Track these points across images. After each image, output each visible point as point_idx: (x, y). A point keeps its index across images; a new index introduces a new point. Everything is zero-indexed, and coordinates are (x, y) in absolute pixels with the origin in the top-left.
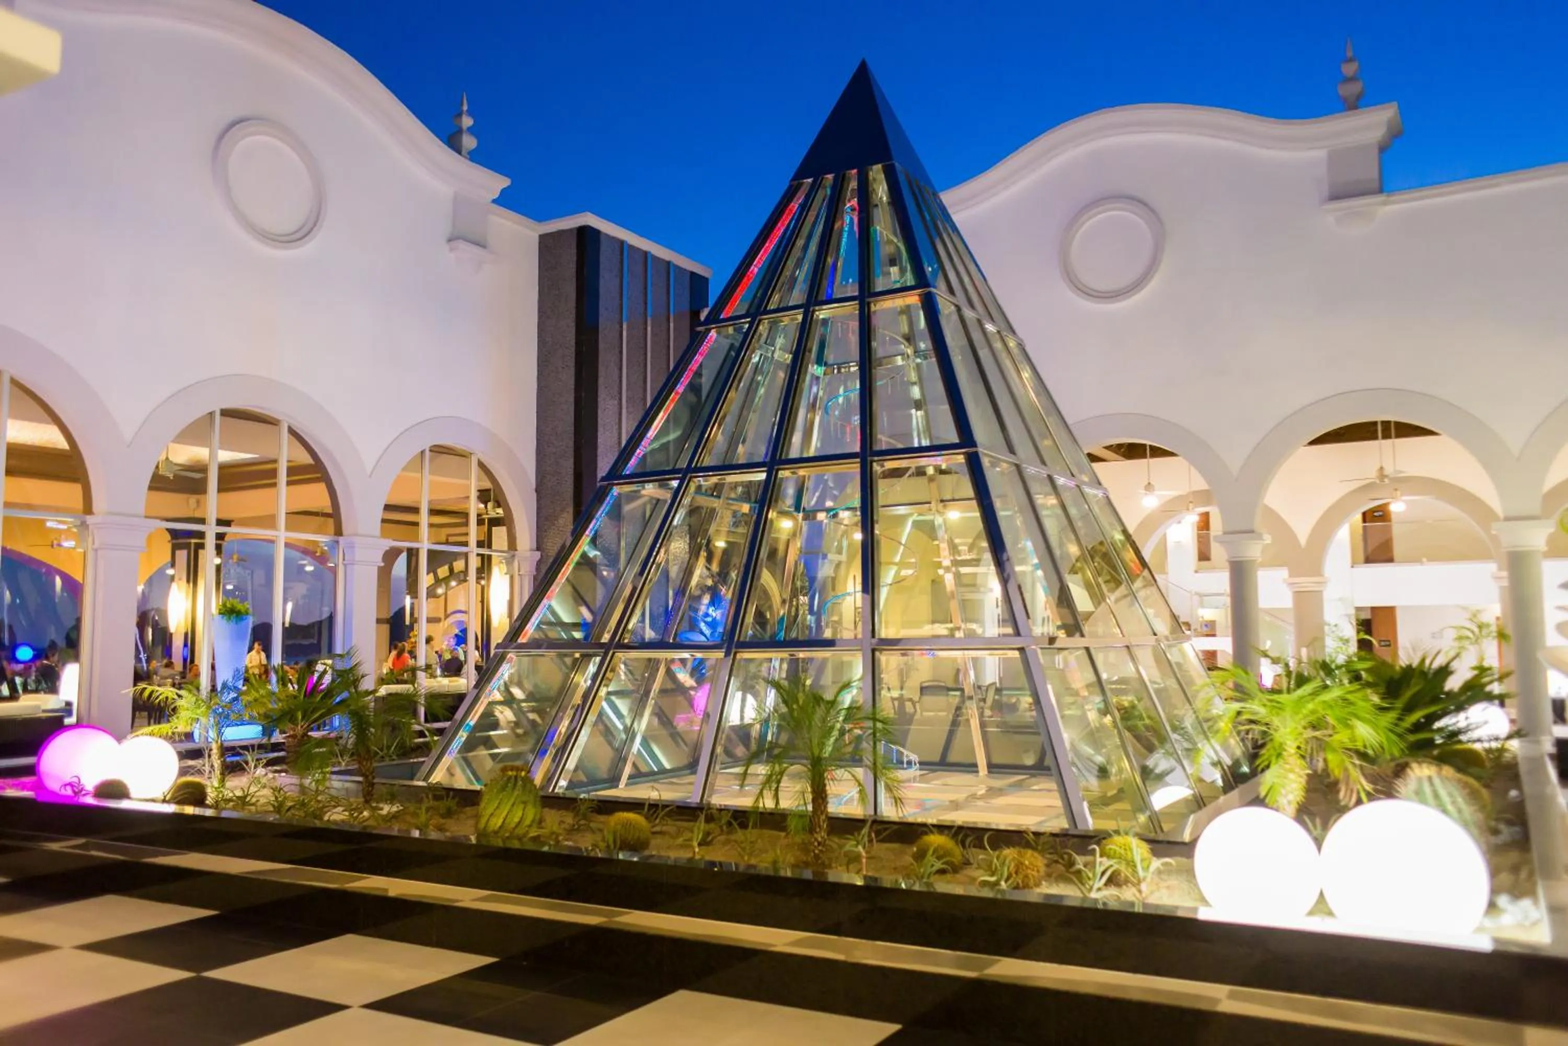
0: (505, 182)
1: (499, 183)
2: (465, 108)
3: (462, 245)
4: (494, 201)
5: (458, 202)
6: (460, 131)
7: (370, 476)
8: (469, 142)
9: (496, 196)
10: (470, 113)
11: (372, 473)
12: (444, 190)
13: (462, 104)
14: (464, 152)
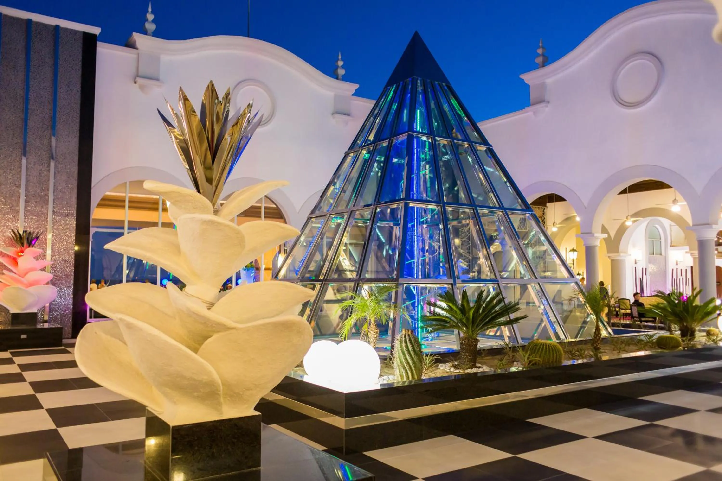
0: (356, 86)
1: (355, 87)
2: (340, 57)
3: (337, 115)
4: (353, 95)
5: (337, 98)
6: (337, 67)
7: (298, 213)
8: (341, 72)
9: (353, 92)
10: (342, 60)
11: (299, 211)
12: (330, 94)
13: (338, 56)
14: (340, 77)
